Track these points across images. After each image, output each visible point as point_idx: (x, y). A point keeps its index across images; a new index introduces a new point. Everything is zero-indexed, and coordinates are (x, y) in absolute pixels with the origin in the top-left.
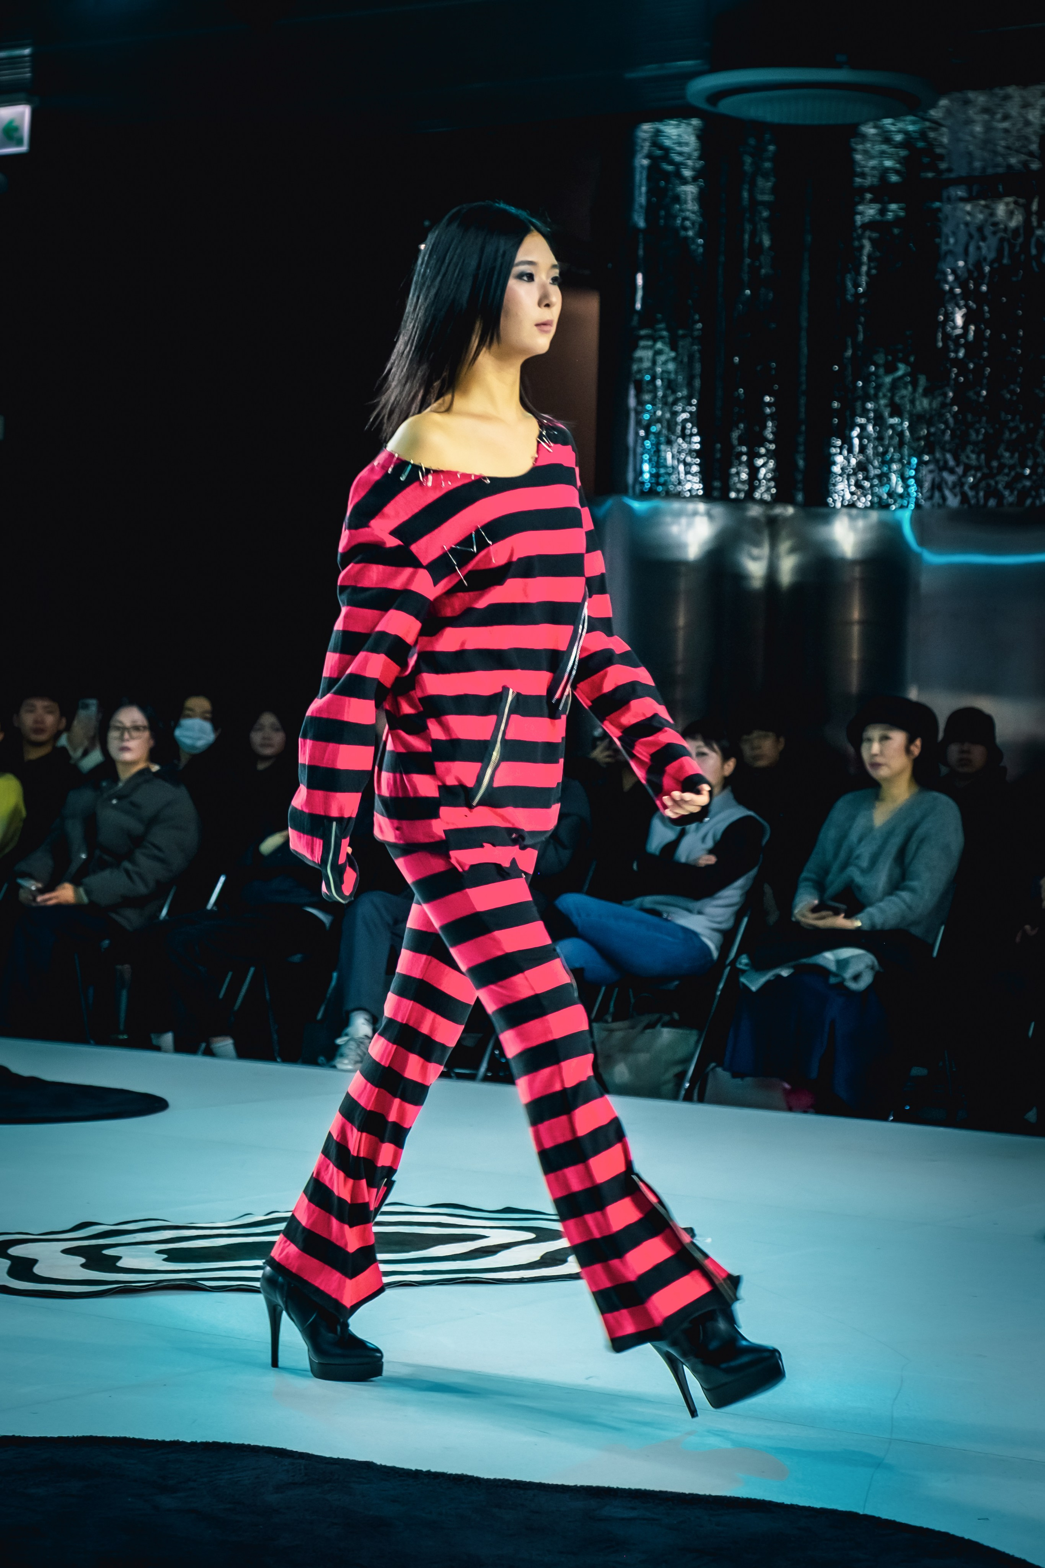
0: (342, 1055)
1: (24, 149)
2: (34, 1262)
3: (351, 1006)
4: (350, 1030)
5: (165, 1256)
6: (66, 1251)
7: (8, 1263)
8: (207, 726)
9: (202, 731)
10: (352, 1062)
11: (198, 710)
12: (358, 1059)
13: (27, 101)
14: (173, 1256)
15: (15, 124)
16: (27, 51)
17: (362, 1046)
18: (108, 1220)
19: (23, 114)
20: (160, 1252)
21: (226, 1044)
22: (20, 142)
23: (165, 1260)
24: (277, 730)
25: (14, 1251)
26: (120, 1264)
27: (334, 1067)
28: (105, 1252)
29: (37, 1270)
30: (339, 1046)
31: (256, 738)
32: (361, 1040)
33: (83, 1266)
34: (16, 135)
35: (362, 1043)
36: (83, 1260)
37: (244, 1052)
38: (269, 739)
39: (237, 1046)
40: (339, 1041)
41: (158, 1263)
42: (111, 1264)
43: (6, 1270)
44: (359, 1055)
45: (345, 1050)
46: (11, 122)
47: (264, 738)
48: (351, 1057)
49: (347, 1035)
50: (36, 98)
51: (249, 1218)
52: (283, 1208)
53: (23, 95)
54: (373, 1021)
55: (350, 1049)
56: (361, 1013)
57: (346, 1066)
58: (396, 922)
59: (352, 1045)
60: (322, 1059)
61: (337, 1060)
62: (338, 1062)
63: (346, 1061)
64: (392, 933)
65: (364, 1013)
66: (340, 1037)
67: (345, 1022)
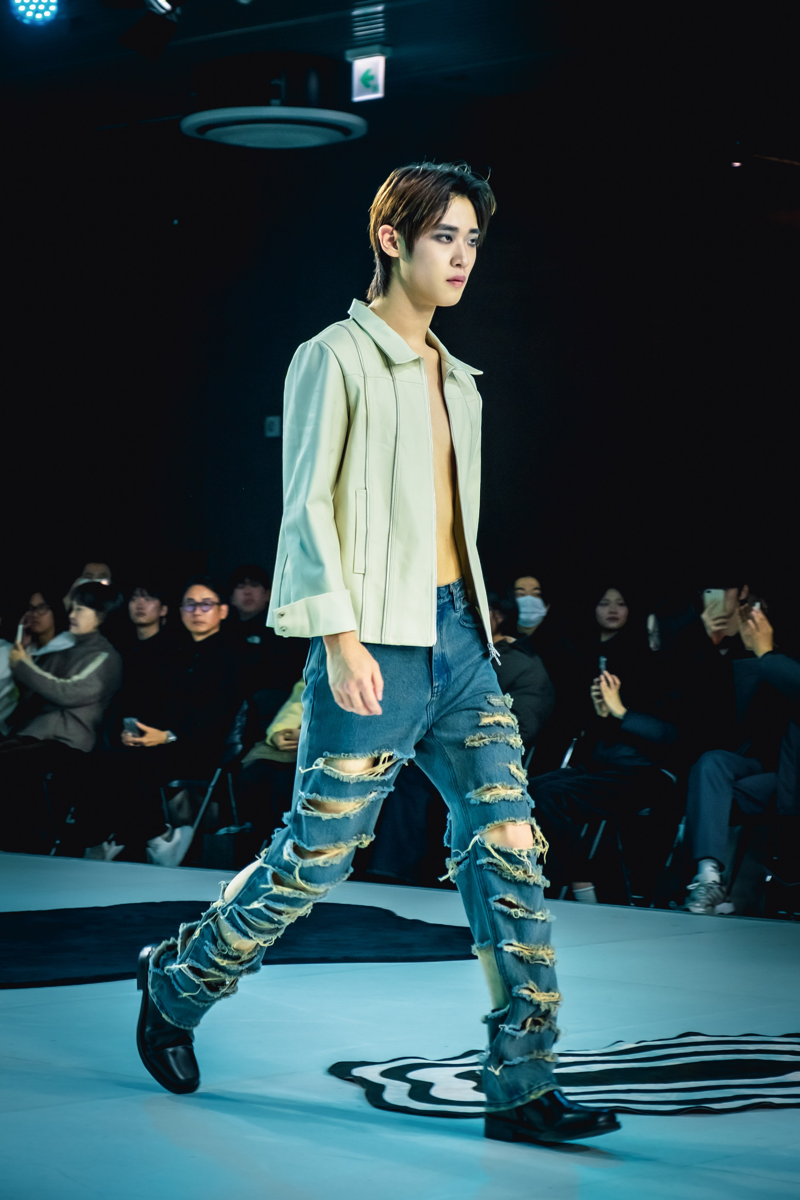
0: (694, 900)
1: (380, 95)
2: (431, 1085)
3: (699, 855)
4: (699, 877)
7: (407, 1086)
8: (538, 601)
9: (534, 605)
10: (704, 905)
11: (528, 589)
12: (708, 902)
13: (382, 53)
15: (371, 74)
16: (380, 8)
17: (711, 890)
19: (377, 65)
21: (587, 890)
22: (375, 89)
24: (621, 605)
25: (412, 1075)
27: (687, 910)
29: (434, 1092)
30: (690, 891)
31: (603, 612)
32: (710, 885)
33: (475, 1089)
34: (371, 83)
35: (711, 888)
36: (474, 1084)
37: (602, 898)
38: (616, 613)
39: (597, 891)
40: (690, 887)
43: (407, 1092)
44: (708, 899)
45: (697, 895)
46: (368, 71)
47: (611, 613)
48: (701, 901)
49: (697, 881)
50: (389, 50)
51: (620, 1046)
52: (650, 1037)
53: (377, 47)
54: (720, 868)
55: (700, 894)
56: (708, 861)
57: (697, 908)
58: (738, 777)
59: (703, 890)
60: (672, 904)
61: (689, 904)
62: (690, 906)
63: (698, 905)
64: (734, 788)
65: (713, 862)
66: (690, 883)
67: (694, 871)
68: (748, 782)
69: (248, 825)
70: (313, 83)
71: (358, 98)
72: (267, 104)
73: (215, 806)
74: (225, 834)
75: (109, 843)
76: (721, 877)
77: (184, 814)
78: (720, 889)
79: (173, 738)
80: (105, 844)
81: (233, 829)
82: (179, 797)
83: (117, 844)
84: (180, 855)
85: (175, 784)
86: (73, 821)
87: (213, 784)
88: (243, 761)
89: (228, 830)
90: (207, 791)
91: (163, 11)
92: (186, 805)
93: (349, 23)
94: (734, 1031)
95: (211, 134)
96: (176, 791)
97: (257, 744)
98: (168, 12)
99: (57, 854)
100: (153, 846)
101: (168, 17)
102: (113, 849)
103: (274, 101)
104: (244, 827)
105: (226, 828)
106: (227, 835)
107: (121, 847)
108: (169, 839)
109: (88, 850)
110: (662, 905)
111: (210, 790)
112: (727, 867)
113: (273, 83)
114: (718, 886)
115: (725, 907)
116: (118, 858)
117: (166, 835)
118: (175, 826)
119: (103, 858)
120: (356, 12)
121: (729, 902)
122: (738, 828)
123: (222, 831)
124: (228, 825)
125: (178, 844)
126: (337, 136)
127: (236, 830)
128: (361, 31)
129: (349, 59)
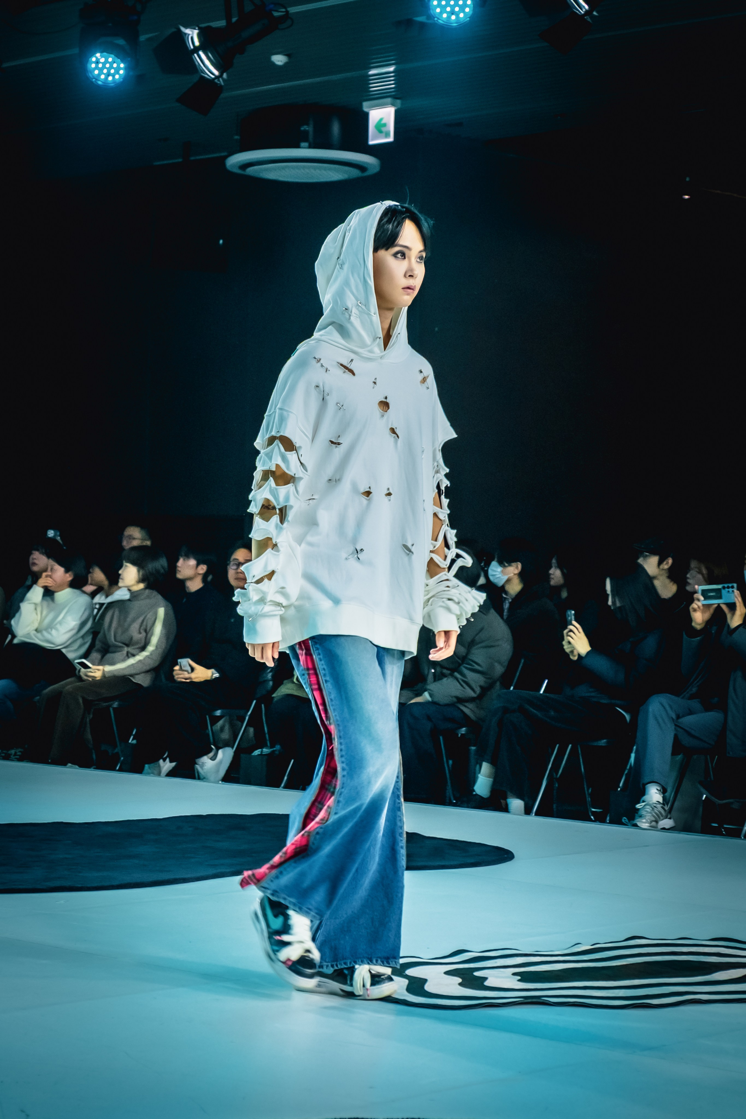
0: (641, 816)
1: (391, 139)
2: (425, 981)
3: (646, 780)
4: (645, 798)
5: (519, 978)
6: (447, 973)
7: (406, 982)
10: (649, 821)
12: (653, 819)
13: (393, 105)
14: (525, 977)
15: (383, 122)
16: (392, 69)
17: (656, 809)
18: (476, 948)
19: (388, 114)
20: (514, 974)
22: (387, 135)
23: (519, 980)
25: (410, 972)
26: (487, 983)
27: (636, 825)
28: (476, 974)
29: (428, 987)
32: (655, 805)
33: (460, 984)
34: (384, 129)
35: (656, 807)
36: (460, 980)
40: (638, 806)
41: (514, 983)
42: (479, 983)
43: (405, 987)
44: (653, 816)
45: (643, 813)
46: (381, 119)
48: (647, 818)
49: (644, 802)
50: (398, 102)
51: (579, 948)
52: (603, 940)
53: (389, 100)
54: (664, 791)
55: (646, 812)
56: (654, 785)
57: (644, 824)
58: (678, 717)
59: (648, 809)
60: (625, 819)
61: (637, 820)
62: (638, 821)
63: (644, 821)
64: (676, 725)
65: (657, 785)
66: (639, 803)
67: (642, 792)
68: (688, 720)
69: (278, 747)
70: (336, 129)
71: (372, 142)
72: (298, 146)
73: (251, 730)
74: (259, 755)
75: (164, 760)
76: (664, 798)
77: (225, 735)
78: (662, 808)
79: (217, 675)
80: (161, 761)
81: (266, 751)
82: (221, 723)
83: (171, 762)
84: (222, 773)
85: (218, 713)
86: (135, 742)
87: (249, 713)
88: (274, 695)
89: (262, 752)
90: (245, 719)
91: (213, 76)
92: (227, 727)
93: (365, 80)
94: (671, 934)
95: (251, 171)
96: (219, 718)
97: (285, 681)
98: (217, 77)
99: (121, 770)
100: (200, 763)
101: (216, 81)
102: (167, 766)
103: (303, 144)
104: (275, 749)
105: (260, 750)
106: (261, 755)
107: (174, 764)
108: (213, 759)
109: (147, 766)
110: (616, 821)
111: (247, 718)
112: (669, 790)
113: (302, 129)
114: (662, 805)
115: (667, 823)
116: (171, 774)
117: (211, 755)
118: (218, 748)
119: (159, 774)
120: (372, 72)
121: (670, 818)
122: (679, 757)
123: (257, 752)
124: (262, 748)
125: (221, 762)
126: (355, 173)
127: (267, 752)
128: (375, 87)
129: (365, 109)
